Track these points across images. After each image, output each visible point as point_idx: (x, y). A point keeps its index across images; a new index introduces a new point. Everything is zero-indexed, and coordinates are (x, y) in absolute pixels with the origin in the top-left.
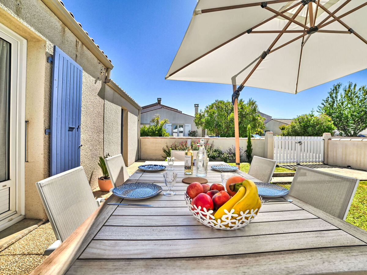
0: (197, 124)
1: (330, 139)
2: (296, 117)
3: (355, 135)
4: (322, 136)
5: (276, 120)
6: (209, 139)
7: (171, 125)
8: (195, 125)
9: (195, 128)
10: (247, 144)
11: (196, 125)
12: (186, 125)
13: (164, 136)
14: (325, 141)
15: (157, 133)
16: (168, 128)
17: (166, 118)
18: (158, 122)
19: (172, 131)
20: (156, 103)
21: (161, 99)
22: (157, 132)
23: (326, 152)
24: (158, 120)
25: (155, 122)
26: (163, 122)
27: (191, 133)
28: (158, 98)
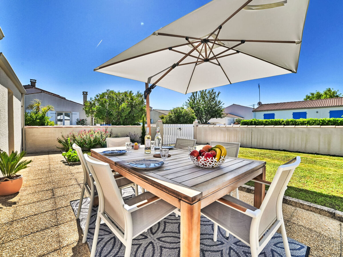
0: (87, 113)
1: (197, 126)
2: (172, 109)
3: (206, 123)
5: (156, 110)
6: (108, 127)
7: (54, 112)
8: (85, 113)
9: (84, 116)
10: (142, 131)
11: (86, 114)
12: (73, 113)
13: (47, 125)
14: (195, 127)
15: (39, 122)
16: (50, 117)
17: (50, 105)
18: (38, 108)
19: (56, 118)
20: (29, 85)
21: (36, 80)
22: (38, 121)
23: (195, 135)
24: (38, 106)
25: (34, 108)
26: (46, 108)
27: (79, 122)
28: (31, 80)
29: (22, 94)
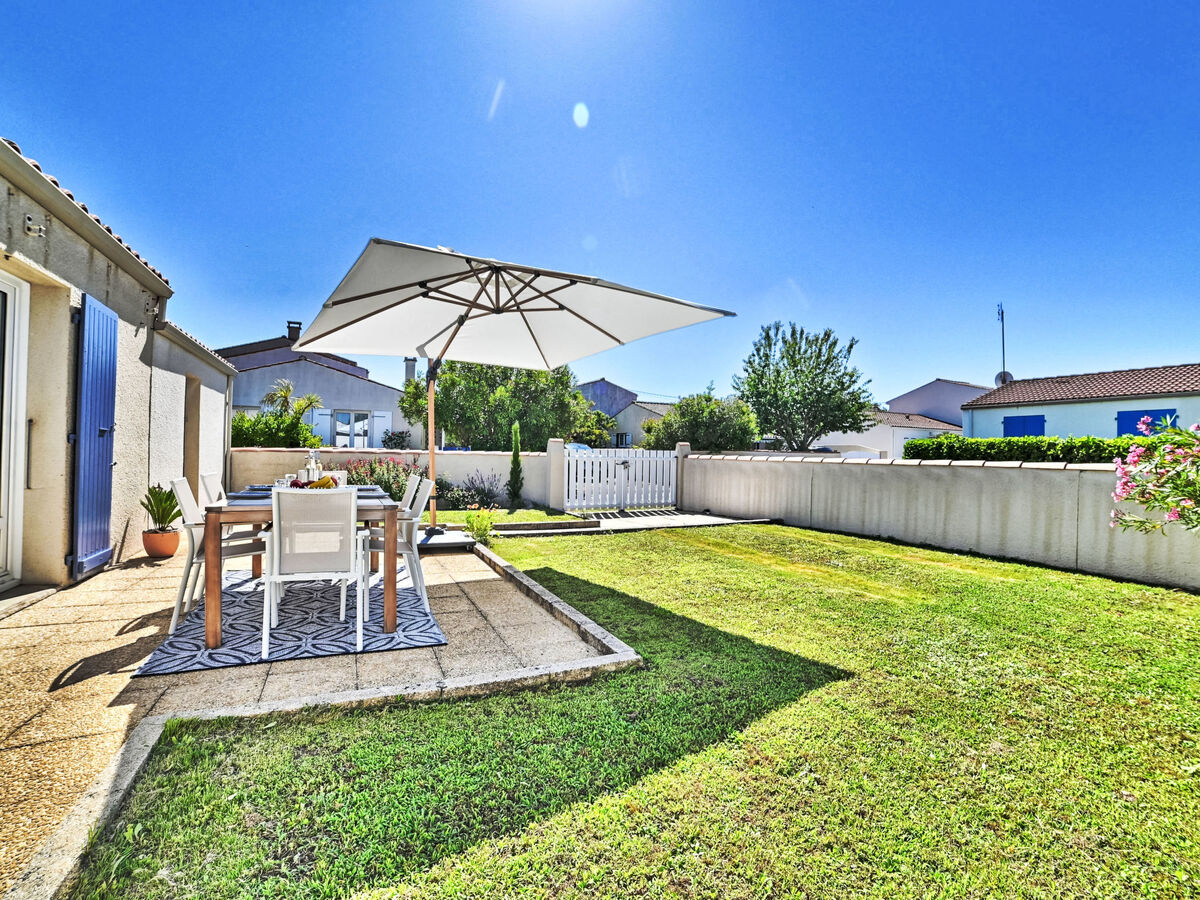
0: (407, 414)
1: (686, 456)
2: (676, 401)
3: (803, 448)
4: (674, 449)
5: (642, 405)
7: (329, 412)
8: (403, 415)
9: (402, 425)
11: (405, 416)
12: (376, 413)
13: (304, 446)
14: (680, 459)
15: (284, 438)
16: (319, 421)
17: (313, 394)
18: (285, 403)
19: (333, 427)
20: (284, 337)
21: (300, 324)
22: (281, 434)
23: (679, 483)
24: (286, 398)
25: (278, 402)
26: (303, 403)
27: (390, 439)
28: (289, 323)
29: (228, 376)
